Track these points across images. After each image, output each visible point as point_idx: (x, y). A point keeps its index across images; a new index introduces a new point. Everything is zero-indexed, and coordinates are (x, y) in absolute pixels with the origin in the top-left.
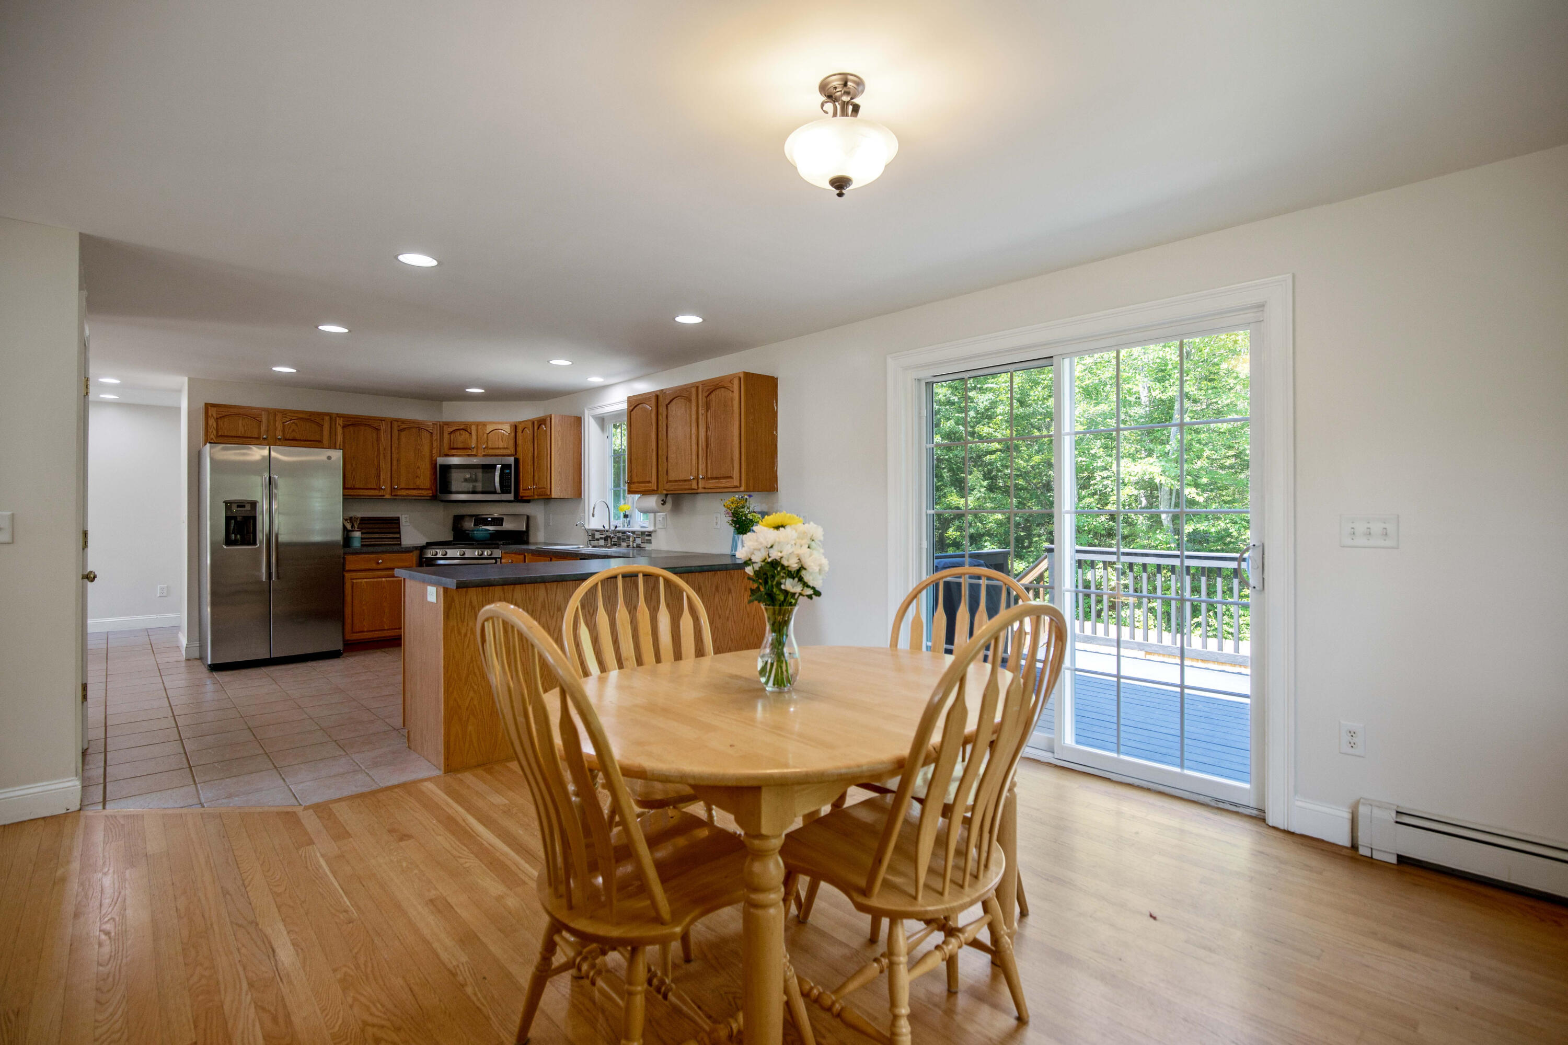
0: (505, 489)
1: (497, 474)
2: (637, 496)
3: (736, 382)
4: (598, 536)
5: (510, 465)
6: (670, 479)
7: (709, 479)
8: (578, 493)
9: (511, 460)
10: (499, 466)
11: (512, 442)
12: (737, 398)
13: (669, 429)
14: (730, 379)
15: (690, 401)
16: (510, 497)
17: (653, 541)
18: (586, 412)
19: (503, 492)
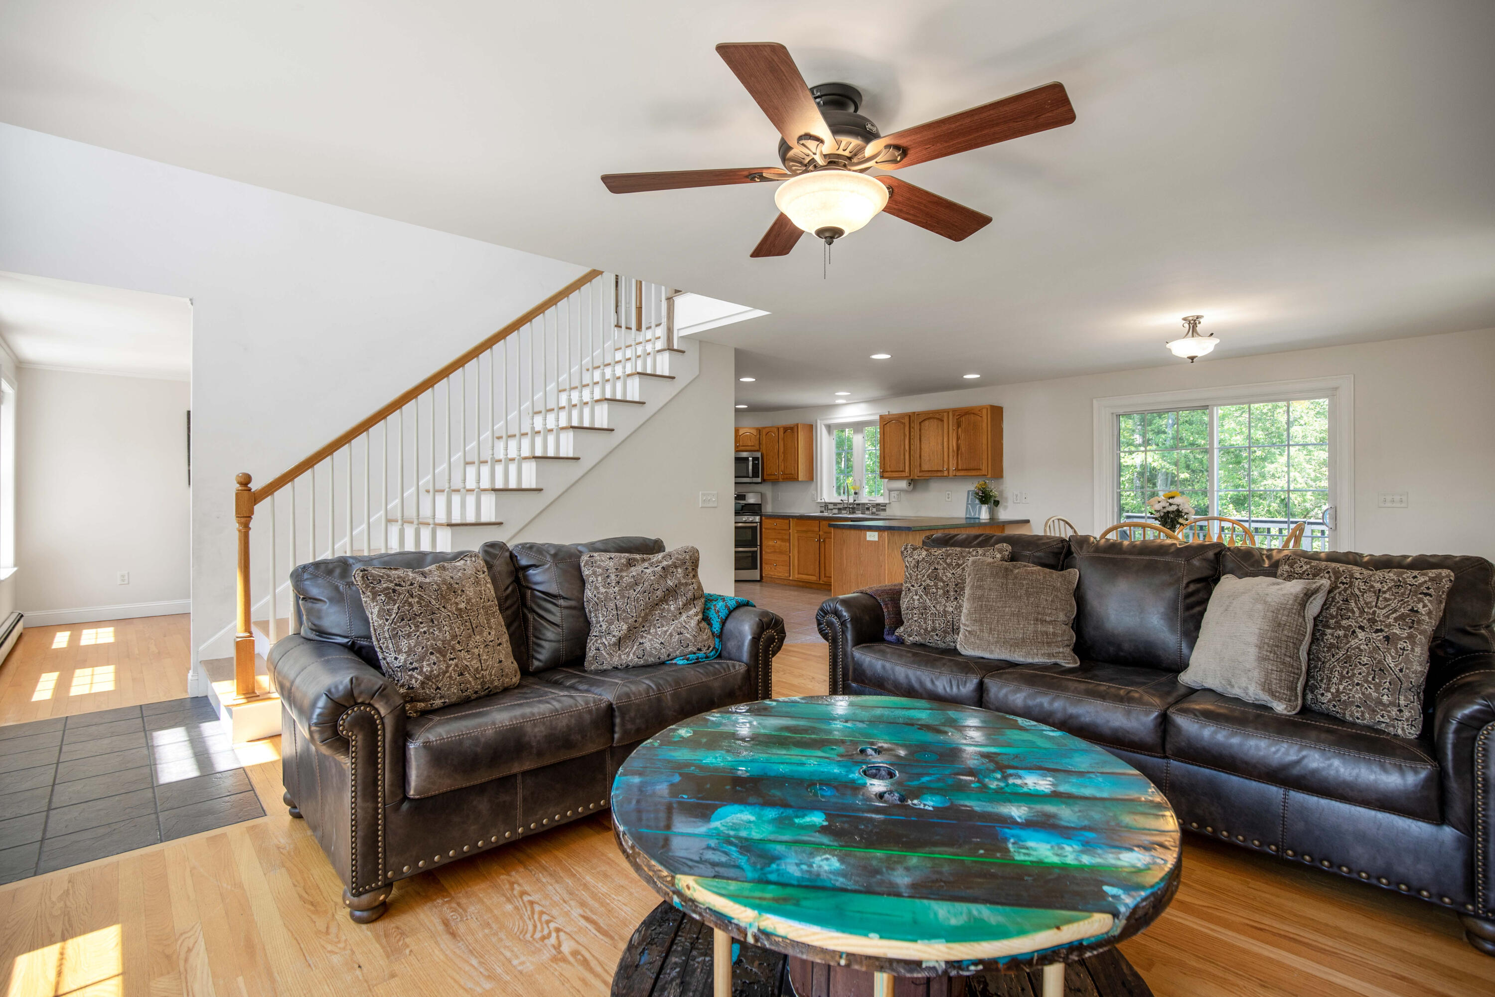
0: (755, 474)
1: (751, 463)
2: (886, 480)
3: (984, 411)
4: (831, 507)
5: (758, 458)
6: (923, 469)
7: (959, 470)
8: (811, 476)
9: (759, 455)
10: (750, 459)
11: (758, 442)
12: (986, 421)
13: (922, 438)
14: (981, 409)
15: (942, 421)
16: (759, 480)
17: (887, 510)
18: (819, 422)
19: (753, 476)
